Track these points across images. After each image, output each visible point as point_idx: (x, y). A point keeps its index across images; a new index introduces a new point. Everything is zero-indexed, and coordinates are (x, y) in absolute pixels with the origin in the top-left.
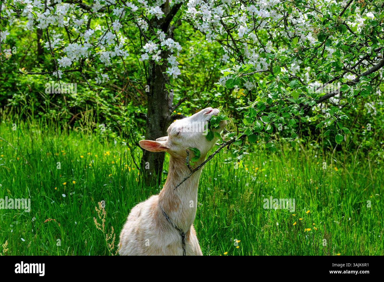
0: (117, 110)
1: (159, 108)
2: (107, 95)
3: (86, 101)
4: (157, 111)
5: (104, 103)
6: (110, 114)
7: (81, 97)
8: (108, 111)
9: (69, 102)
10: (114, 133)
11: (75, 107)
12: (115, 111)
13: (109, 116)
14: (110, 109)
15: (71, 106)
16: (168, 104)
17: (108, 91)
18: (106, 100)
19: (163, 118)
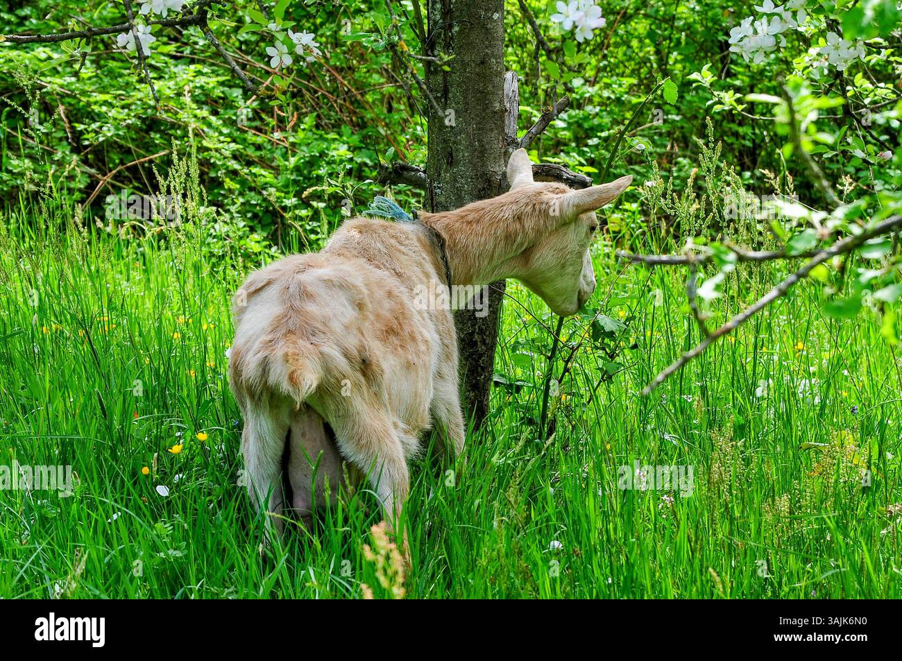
0: (259, 147)
1: (471, 145)
2: (218, 92)
3: (143, 120)
4: (463, 154)
5: (210, 125)
6: (234, 165)
7: (123, 107)
8: (228, 153)
9: (80, 127)
10: (255, 237)
11: (101, 144)
12: (251, 152)
13: (234, 174)
14: (233, 146)
15: (88, 140)
16: (502, 128)
17: (221, 79)
18: (215, 113)
19: (489, 181)
